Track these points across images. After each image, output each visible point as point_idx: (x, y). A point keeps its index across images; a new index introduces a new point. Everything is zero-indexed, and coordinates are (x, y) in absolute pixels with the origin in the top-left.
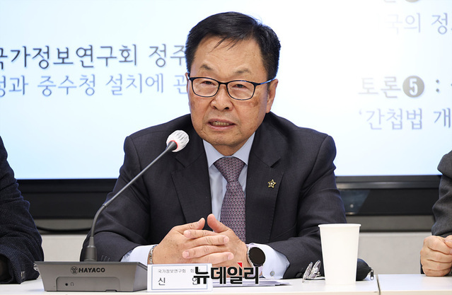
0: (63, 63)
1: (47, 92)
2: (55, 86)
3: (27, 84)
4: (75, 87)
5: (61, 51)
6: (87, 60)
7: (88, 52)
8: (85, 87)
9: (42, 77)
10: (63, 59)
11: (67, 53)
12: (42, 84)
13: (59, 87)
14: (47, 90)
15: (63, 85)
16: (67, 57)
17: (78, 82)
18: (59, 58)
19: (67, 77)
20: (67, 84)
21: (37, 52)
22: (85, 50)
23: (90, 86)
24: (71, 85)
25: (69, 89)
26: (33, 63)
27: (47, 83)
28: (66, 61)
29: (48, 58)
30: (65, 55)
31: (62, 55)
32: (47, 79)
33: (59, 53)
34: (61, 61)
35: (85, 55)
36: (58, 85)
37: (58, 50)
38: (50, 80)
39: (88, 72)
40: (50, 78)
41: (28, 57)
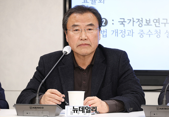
0: (148, 25)
1: (142, 36)
2: (145, 34)
3: (134, 33)
4: (153, 34)
5: (147, 20)
6: (157, 24)
7: (158, 21)
8: (157, 34)
9: (140, 30)
10: (148, 23)
11: (150, 21)
12: (140, 33)
13: (146, 34)
14: (142, 35)
15: (148, 33)
16: (150, 23)
17: (154, 32)
18: (146, 23)
19: (150, 30)
20: (150, 33)
21: (138, 20)
22: (157, 20)
23: (158, 34)
24: (151, 33)
25: (150, 35)
26: (136, 24)
27: (142, 33)
28: (149, 24)
29: (142, 23)
30: (149, 22)
31: (147, 22)
32: (141, 31)
33: (146, 21)
34: (147, 24)
35: (157, 22)
36: (146, 33)
37: (146, 20)
38: (143, 31)
39: (158, 29)
40: (143, 30)
41: (134, 22)
